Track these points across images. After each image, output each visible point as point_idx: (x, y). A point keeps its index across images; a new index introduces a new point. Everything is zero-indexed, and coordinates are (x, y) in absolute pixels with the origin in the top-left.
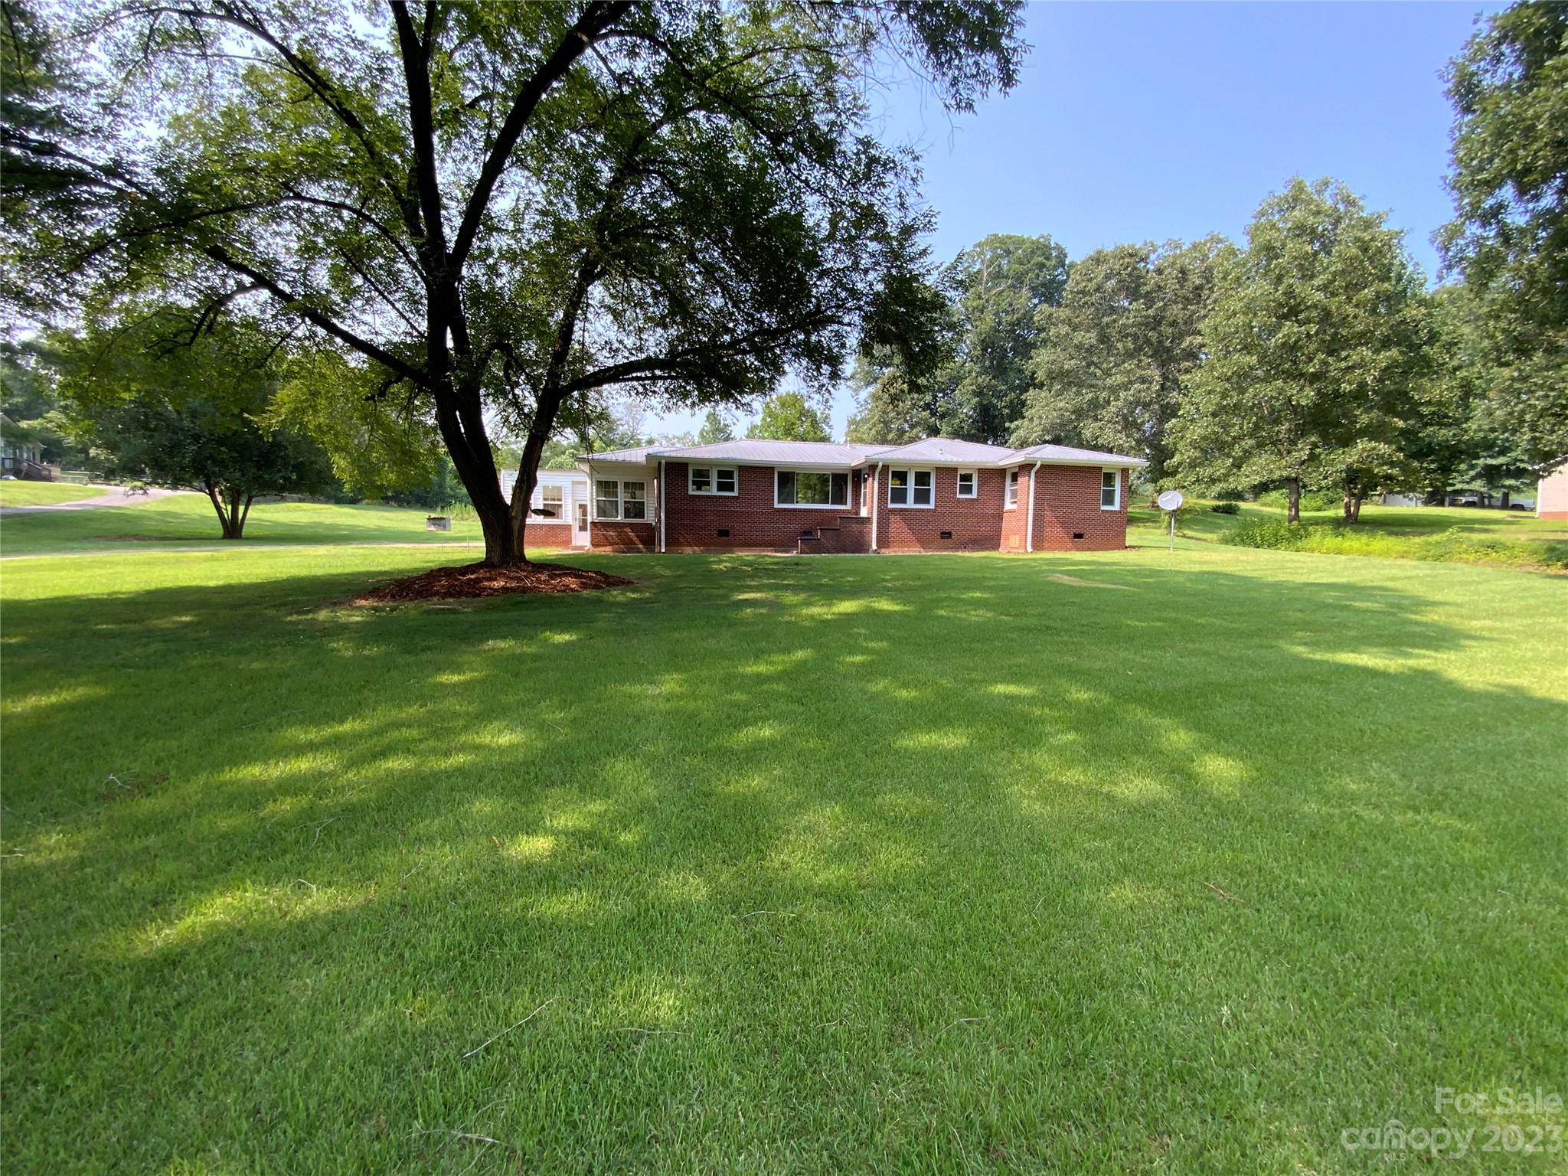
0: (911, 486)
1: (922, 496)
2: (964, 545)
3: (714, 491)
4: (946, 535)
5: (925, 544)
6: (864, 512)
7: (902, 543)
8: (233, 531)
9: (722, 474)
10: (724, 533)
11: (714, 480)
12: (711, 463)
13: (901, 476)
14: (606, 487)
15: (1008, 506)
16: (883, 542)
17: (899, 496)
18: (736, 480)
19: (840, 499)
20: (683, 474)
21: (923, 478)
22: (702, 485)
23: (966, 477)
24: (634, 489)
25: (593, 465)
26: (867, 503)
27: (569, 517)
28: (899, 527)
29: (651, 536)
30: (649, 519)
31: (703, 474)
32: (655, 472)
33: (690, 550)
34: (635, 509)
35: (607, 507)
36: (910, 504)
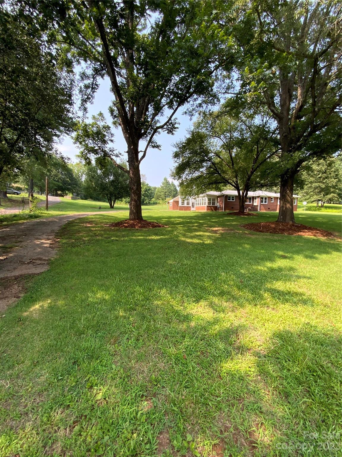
0: (264, 200)
1: (265, 202)
2: (272, 210)
3: (231, 201)
4: (269, 209)
5: (266, 210)
6: (255, 204)
7: (263, 210)
8: (112, 207)
9: (232, 197)
10: (232, 208)
12: (231, 195)
13: (262, 198)
14: (209, 200)
15: (279, 204)
16: (260, 210)
17: (262, 202)
18: (234, 198)
19: (250, 202)
20: (227, 197)
21: (266, 199)
22: (230, 199)
23: (272, 199)
24: (214, 200)
25: (208, 195)
26: (256, 203)
27: (191, 205)
28: (262, 207)
29: (216, 208)
30: (216, 205)
31: (230, 197)
32: (218, 197)
33: (227, 211)
34: (214, 203)
35: (209, 203)
36: (264, 203)
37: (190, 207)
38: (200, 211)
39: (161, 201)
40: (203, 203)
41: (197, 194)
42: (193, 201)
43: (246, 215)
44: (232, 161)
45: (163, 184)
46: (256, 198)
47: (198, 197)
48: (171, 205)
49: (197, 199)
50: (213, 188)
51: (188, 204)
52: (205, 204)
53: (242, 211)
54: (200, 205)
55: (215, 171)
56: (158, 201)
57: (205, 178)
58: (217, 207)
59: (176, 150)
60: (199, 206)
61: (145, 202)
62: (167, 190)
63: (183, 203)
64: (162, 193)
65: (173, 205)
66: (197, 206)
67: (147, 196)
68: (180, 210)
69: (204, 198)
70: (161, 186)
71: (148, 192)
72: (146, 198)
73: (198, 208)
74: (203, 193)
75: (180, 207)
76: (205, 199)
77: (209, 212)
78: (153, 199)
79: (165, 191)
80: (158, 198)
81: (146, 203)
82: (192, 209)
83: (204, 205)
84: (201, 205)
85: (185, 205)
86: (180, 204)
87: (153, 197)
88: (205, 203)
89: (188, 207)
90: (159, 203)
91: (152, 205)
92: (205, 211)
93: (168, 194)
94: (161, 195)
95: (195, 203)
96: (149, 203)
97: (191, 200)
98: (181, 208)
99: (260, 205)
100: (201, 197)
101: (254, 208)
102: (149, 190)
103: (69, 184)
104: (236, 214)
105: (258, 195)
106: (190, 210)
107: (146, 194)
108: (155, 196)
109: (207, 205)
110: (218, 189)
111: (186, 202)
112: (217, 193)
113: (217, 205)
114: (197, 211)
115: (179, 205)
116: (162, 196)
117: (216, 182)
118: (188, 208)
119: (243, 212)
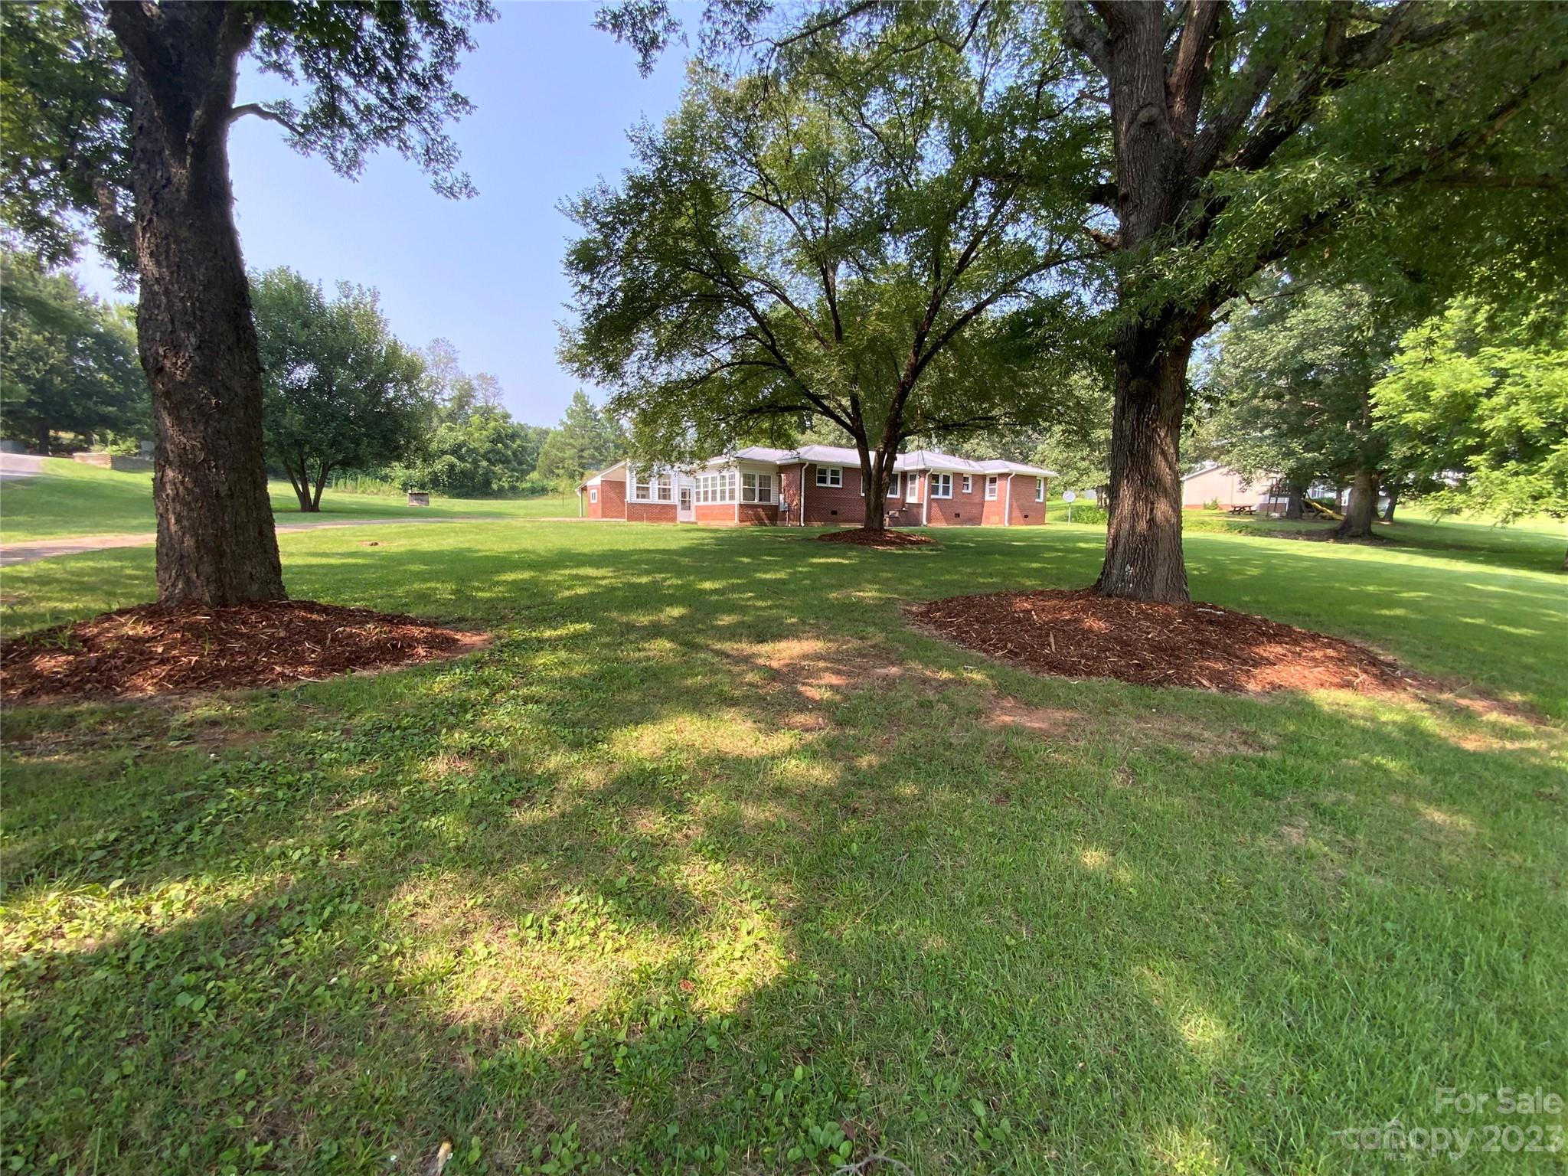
0: (941, 484)
1: (946, 491)
2: (965, 522)
3: (829, 484)
4: (958, 515)
5: (947, 521)
6: (911, 499)
7: (937, 520)
9: (834, 472)
10: (834, 513)
11: (829, 477)
12: (828, 464)
13: (935, 478)
15: (987, 498)
16: (929, 520)
17: (934, 489)
18: (841, 476)
19: (896, 491)
20: (814, 472)
21: (946, 479)
22: (823, 480)
23: (966, 479)
24: (765, 480)
25: (742, 462)
26: (916, 493)
27: (675, 499)
28: (936, 510)
29: (774, 514)
30: (773, 502)
31: (823, 472)
32: (782, 468)
33: (816, 524)
34: (765, 495)
35: (748, 493)
36: (940, 496)
37: (675, 507)
38: (714, 524)
39: (563, 484)
40: (723, 492)
41: (699, 455)
42: (687, 482)
43: (892, 543)
44: (837, 321)
45: (570, 417)
46: (913, 478)
47: (704, 468)
48: (595, 496)
49: (701, 476)
50: (762, 431)
51: (665, 493)
52: (732, 497)
53: (876, 526)
54: (714, 499)
55: (767, 356)
56: (552, 483)
57: (726, 388)
58: (777, 507)
59: (581, 232)
60: (710, 502)
61: (495, 487)
62: (587, 441)
63: (643, 492)
64: (569, 453)
65: (605, 500)
66: (702, 503)
67: (505, 461)
68: (630, 519)
69: (725, 473)
70: (562, 423)
71: (506, 447)
72: (498, 469)
73: (702, 513)
74: (720, 453)
75: (631, 505)
76: (732, 477)
77: (751, 528)
78: (534, 475)
79: (578, 443)
80: (550, 472)
81: (501, 489)
82: (682, 515)
83: (727, 502)
84: (719, 502)
85: (654, 498)
86: (631, 495)
87: (534, 468)
88: (732, 491)
89: (664, 506)
90: (555, 490)
91: (525, 497)
92: (734, 523)
93: (593, 457)
94: (563, 460)
95: (693, 491)
96: (513, 488)
97: (677, 479)
98: (637, 513)
99: (930, 501)
100: (713, 467)
101: (910, 515)
102: (513, 436)
103: (112, 400)
104: (852, 539)
105: (921, 467)
106: (674, 519)
107: (498, 452)
108: (540, 463)
109: (739, 499)
110: (780, 438)
111: (654, 485)
112: (778, 455)
113: (779, 499)
114: (701, 525)
115: (628, 499)
116: (567, 463)
117: (773, 408)
118: (664, 513)
119: (881, 529)
